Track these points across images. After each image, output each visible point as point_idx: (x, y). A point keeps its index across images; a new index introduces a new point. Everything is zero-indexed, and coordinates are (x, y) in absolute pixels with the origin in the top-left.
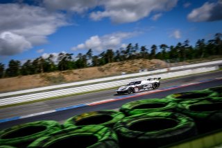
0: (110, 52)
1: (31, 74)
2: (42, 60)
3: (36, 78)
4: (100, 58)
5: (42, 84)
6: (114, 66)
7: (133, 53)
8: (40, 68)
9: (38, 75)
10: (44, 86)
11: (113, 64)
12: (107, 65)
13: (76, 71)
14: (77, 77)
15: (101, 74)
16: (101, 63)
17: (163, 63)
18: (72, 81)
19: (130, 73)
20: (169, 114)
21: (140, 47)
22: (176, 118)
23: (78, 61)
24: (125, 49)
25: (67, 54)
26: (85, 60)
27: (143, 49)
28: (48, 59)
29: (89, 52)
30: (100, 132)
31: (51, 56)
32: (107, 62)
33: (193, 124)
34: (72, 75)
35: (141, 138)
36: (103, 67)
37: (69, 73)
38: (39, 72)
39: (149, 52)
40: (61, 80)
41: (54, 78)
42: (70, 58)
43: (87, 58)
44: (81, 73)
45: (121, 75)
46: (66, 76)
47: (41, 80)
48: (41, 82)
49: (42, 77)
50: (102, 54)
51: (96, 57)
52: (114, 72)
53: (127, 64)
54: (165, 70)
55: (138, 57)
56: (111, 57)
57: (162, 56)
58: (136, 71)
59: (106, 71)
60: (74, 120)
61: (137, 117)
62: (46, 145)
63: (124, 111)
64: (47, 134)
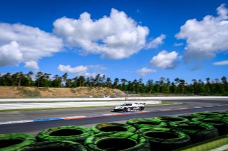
0: (82, 78)
1: (8, 85)
2: (22, 75)
3: (14, 90)
4: (73, 81)
5: (18, 96)
6: (84, 90)
7: (100, 82)
8: (18, 81)
9: (16, 88)
11: (83, 88)
12: (79, 88)
13: (51, 89)
14: (51, 94)
15: (72, 94)
16: (73, 86)
17: (123, 93)
18: (46, 97)
19: (96, 97)
20: (168, 129)
21: (106, 78)
22: (174, 132)
23: (54, 81)
24: (94, 77)
25: (46, 74)
26: (60, 81)
27: (108, 80)
28: (28, 75)
29: (65, 76)
30: (133, 137)
31: (31, 73)
32: (78, 85)
33: (189, 137)
34: (47, 91)
35: (163, 142)
36: (75, 89)
37: (44, 90)
38: (17, 85)
39: (113, 83)
40: (36, 95)
41: (30, 92)
42: (48, 77)
43: (63, 80)
44: (55, 91)
45: (88, 97)
46: (42, 92)
47: (17, 92)
48: (17, 94)
49: (18, 89)
50: (75, 79)
51: (70, 80)
52: (82, 94)
53: (95, 90)
55: (104, 86)
56: (82, 82)
57: (123, 88)
58: (101, 96)
59: (76, 93)
60: (97, 127)
61: (147, 130)
62: (96, 142)
63: (132, 125)
64: (90, 135)
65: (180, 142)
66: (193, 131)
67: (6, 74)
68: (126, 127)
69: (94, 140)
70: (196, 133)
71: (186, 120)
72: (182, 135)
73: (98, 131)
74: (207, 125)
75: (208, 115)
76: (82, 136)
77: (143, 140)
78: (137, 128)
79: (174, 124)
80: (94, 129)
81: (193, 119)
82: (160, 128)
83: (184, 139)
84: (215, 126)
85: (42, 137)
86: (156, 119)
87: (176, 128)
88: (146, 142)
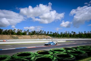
0: (35, 31)
1: (6, 35)
2: (11, 30)
4: (31, 33)
5: (10, 39)
6: (35, 36)
7: (42, 33)
8: (10, 33)
9: (9, 35)
10: (11, 39)
12: (33, 35)
13: (23, 36)
14: (23, 38)
15: (31, 38)
17: (51, 37)
18: (21, 39)
19: (40, 39)
20: (66, 53)
21: (44, 31)
22: (69, 55)
23: (24, 33)
24: (39, 31)
26: (26, 33)
27: (45, 32)
29: (28, 31)
30: (51, 57)
31: (15, 30)
32: (33, 34)
33: (75, 57)
34: (21, 37)
35: (64, 59)
36: (32, 36)
37: (20, 36)
38: (10, 34)
39: (47, 33)
40: (17, 38)
41: (15, 37)
42: (21, 31)
43: (27, 32)
45: (37, 39)
46: (19, 37)
47: (10, 37)
48: (10, 38)
49: (10, 36)
50: (32, 32)
51: (30, 32)
52: (35, 38)
53: (40, 36)
54: (51, 40)
55: (43, 35)
56: (35, 33)
57: (50, 35)
58: (42, 39)
59: (33, 37)
60: (37, 52)
61: (58, 54)
62: (35, 59)
63: (52, 51)
64: (34, 56)
65: (71, 59)
66: (77, 54)
67: (5, 30)
68: (49, 52)
69: (35, 58)
70: (78, 55)
71: (74, 49)
72: (72, 56)
73: (37, 54)
74: (83, 52)
75: (84, 47)
76: (30, 56)
77: (55, 58)
78: (54, 53)
79: (69, 51)
80: (36, 53)
81: (77, 49)
82: (63, 53)
83: (73, 58)
84: (86, 52)
85: (13, 57)
86: (62, 49)
87: (70, 53)
88: (56, 59)
